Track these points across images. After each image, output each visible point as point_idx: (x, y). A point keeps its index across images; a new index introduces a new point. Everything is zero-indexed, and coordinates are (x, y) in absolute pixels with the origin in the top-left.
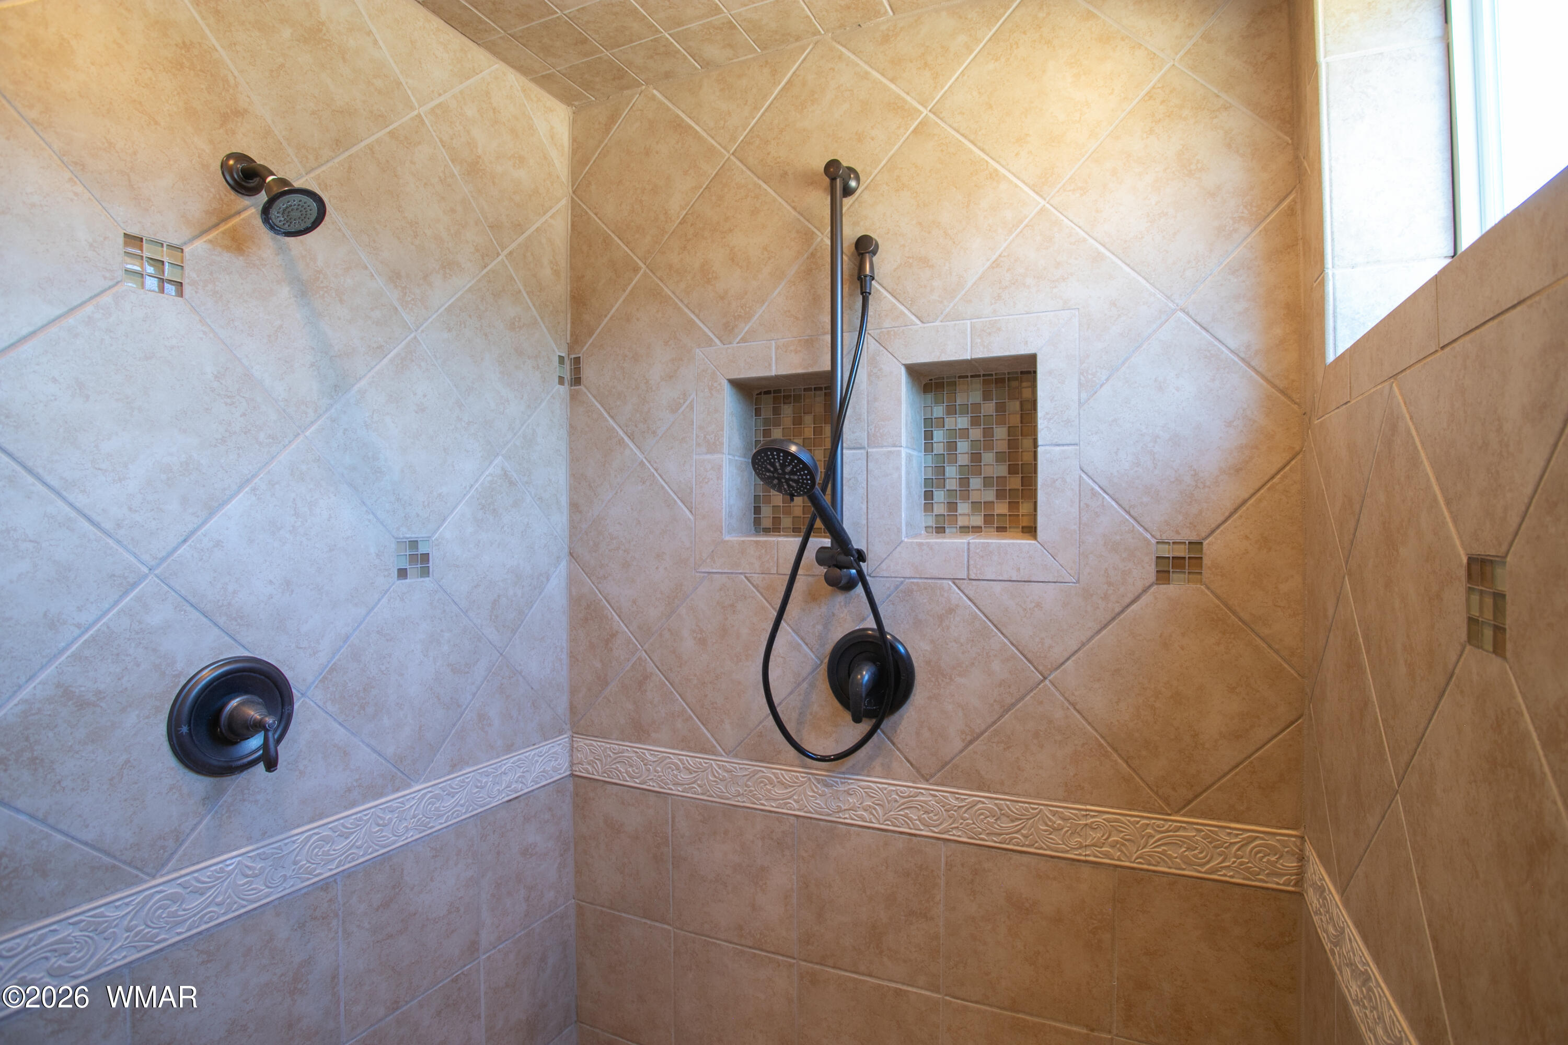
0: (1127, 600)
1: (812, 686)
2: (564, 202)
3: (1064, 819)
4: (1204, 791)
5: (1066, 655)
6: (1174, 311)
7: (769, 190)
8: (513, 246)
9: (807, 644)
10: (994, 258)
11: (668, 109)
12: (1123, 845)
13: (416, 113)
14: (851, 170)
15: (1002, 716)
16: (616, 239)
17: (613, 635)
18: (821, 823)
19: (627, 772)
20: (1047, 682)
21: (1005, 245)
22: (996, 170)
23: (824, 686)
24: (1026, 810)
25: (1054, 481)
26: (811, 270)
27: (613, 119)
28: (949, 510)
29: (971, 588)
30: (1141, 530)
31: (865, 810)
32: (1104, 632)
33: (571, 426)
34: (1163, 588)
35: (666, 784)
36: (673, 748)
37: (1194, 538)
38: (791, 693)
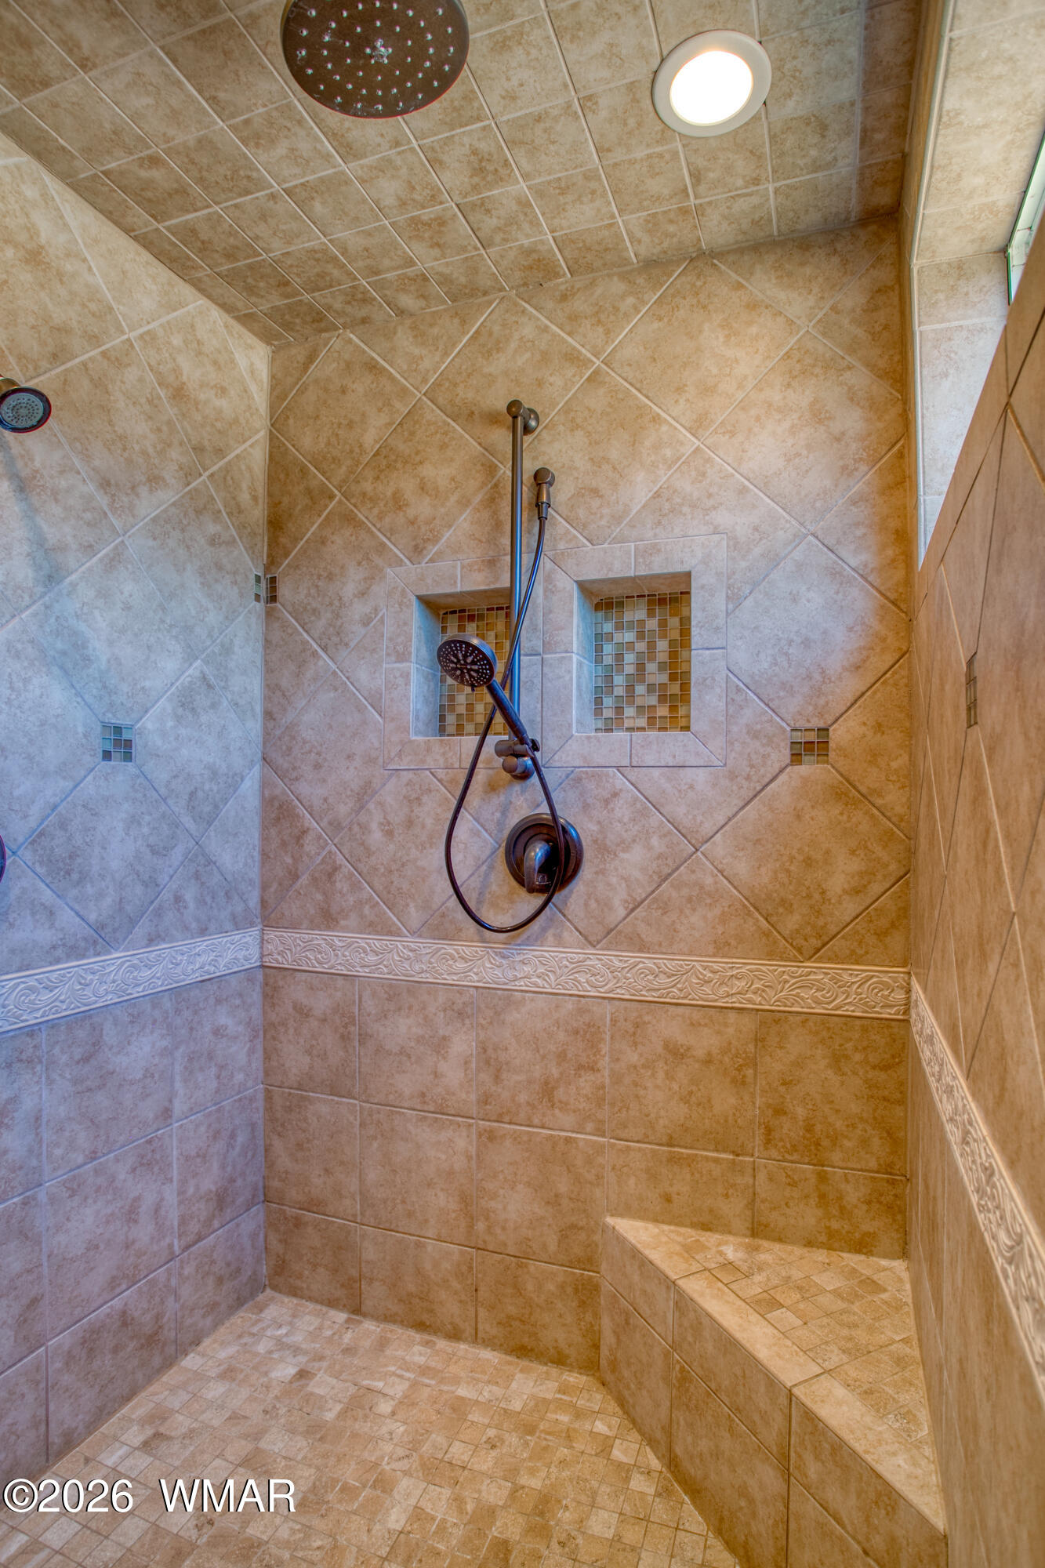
0: (767, 780)
1: (491, 868)
2: (262, 433)
3: (714, 972)
4: (831, 940)
5: (715, 829)
6: (805, 536)
7: (457, 427)
8: (215, 468)
9: (486, 830)
10: (655, 489)
11: (364, 352)
12: (764, 991)
13: (126, 337)
14: (531, 411)
15: (659, 886)
16: (313, 468)
17: (304, 832)
18: (499, 992)
19: (316, 959)
20: (699, 853)
21: (665, 479)
22: (658, 415)
23: (502, 867)
24: (681, 966)
25: (705, 680)
26: (494, 499)
27: (311, 359)
28: (617, 713)
29: (633, 774)
30: (778, 719)
31: (539, 977)
32: (747, 808)
33: (266, 640)
34: (796, 768)
35: (354, 967)
36: (361, 933)
37: (822, 725)
38: (473, 874)
